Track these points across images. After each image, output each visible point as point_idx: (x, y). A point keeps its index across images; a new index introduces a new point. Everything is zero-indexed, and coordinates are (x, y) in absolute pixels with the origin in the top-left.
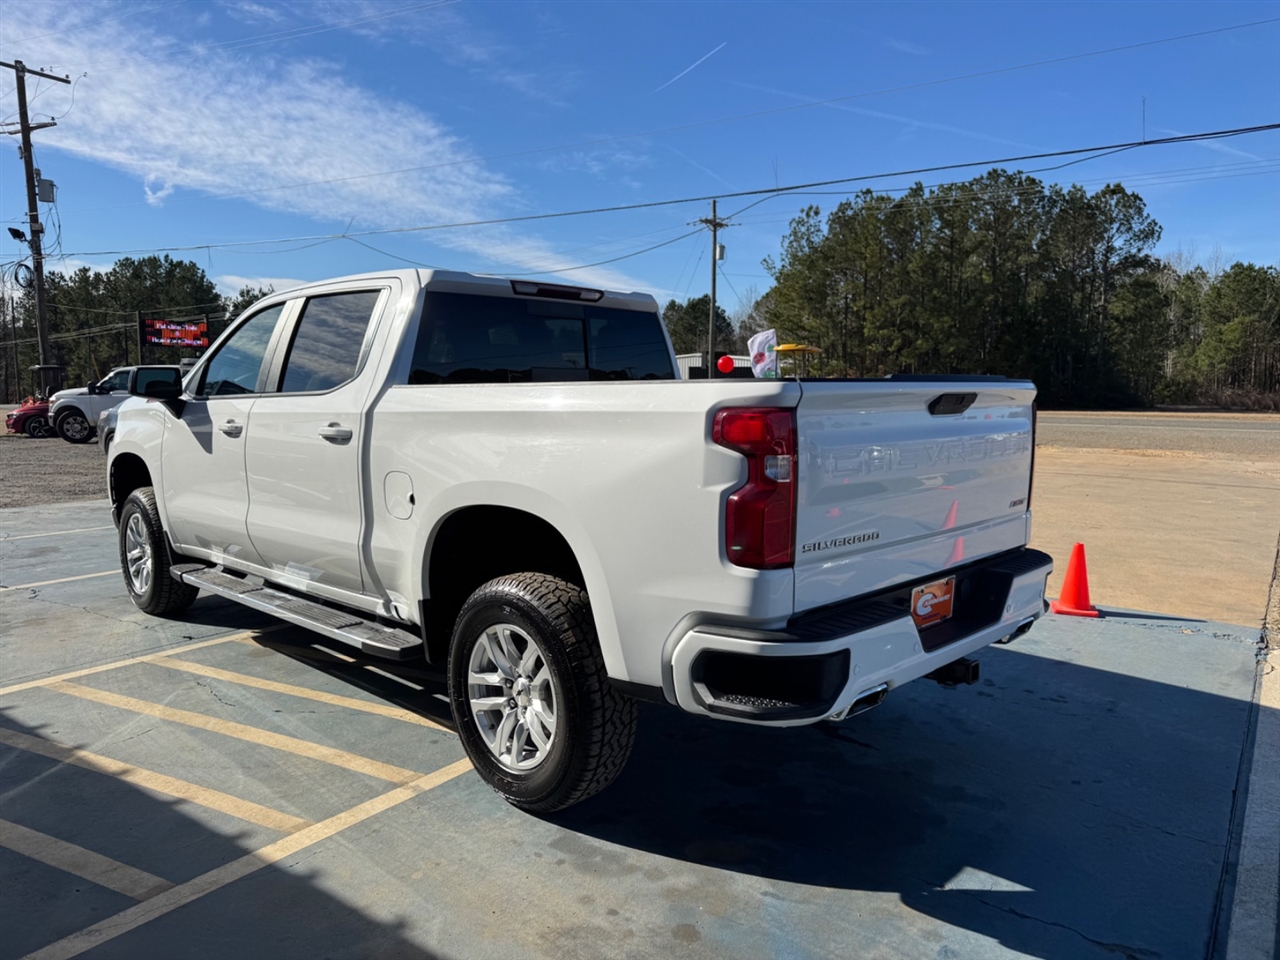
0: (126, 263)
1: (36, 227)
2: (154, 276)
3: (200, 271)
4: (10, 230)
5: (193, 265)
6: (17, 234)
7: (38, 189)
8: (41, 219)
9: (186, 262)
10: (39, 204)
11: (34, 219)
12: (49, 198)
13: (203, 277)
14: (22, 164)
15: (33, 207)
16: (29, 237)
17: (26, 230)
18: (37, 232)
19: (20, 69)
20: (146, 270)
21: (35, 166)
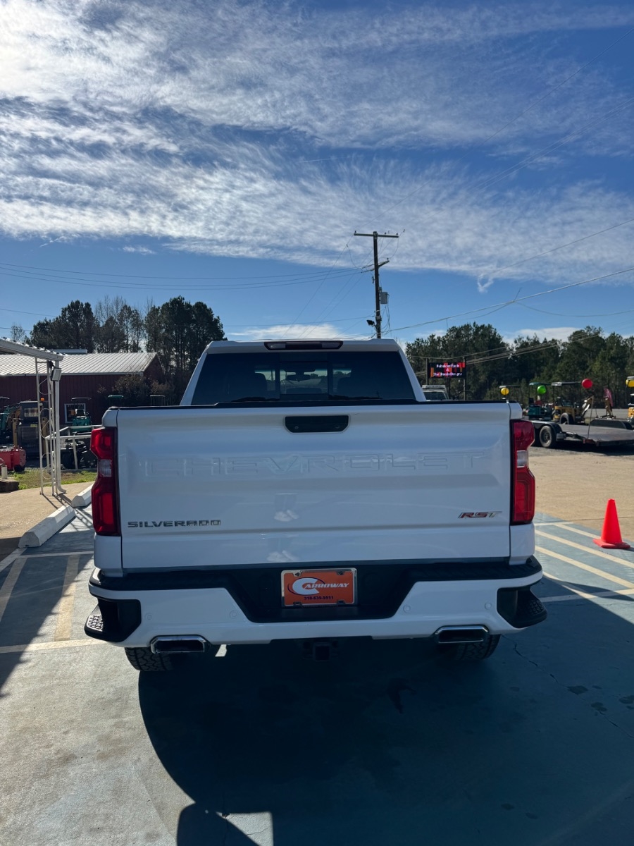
0: (453, 329)
1: (379, 318)
2: (468, 335)
3: (493, 330)
4: (368, 321)
5: (490, 327)
6: (370, 323)
7: (381, 297)
8: (381, 314)
9: (486, 325)
10: (381, 305)
11: (378, 314)
12: (385, 302)
13: (495, 333)
14: (374, 285)
15: (378, 307)
16: (376, 324)
17: (374, 320)
18: (379, 321)
19: (375, 235)
20: (463, 332)
21: (380, 286)
